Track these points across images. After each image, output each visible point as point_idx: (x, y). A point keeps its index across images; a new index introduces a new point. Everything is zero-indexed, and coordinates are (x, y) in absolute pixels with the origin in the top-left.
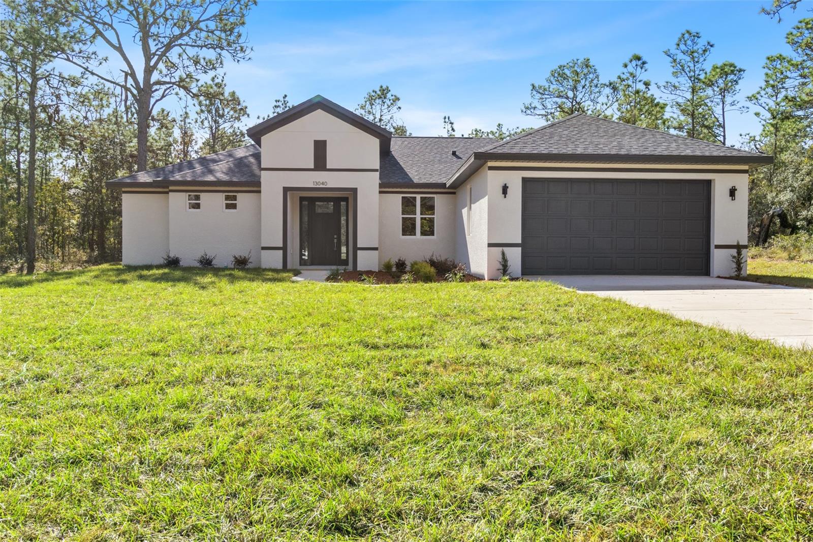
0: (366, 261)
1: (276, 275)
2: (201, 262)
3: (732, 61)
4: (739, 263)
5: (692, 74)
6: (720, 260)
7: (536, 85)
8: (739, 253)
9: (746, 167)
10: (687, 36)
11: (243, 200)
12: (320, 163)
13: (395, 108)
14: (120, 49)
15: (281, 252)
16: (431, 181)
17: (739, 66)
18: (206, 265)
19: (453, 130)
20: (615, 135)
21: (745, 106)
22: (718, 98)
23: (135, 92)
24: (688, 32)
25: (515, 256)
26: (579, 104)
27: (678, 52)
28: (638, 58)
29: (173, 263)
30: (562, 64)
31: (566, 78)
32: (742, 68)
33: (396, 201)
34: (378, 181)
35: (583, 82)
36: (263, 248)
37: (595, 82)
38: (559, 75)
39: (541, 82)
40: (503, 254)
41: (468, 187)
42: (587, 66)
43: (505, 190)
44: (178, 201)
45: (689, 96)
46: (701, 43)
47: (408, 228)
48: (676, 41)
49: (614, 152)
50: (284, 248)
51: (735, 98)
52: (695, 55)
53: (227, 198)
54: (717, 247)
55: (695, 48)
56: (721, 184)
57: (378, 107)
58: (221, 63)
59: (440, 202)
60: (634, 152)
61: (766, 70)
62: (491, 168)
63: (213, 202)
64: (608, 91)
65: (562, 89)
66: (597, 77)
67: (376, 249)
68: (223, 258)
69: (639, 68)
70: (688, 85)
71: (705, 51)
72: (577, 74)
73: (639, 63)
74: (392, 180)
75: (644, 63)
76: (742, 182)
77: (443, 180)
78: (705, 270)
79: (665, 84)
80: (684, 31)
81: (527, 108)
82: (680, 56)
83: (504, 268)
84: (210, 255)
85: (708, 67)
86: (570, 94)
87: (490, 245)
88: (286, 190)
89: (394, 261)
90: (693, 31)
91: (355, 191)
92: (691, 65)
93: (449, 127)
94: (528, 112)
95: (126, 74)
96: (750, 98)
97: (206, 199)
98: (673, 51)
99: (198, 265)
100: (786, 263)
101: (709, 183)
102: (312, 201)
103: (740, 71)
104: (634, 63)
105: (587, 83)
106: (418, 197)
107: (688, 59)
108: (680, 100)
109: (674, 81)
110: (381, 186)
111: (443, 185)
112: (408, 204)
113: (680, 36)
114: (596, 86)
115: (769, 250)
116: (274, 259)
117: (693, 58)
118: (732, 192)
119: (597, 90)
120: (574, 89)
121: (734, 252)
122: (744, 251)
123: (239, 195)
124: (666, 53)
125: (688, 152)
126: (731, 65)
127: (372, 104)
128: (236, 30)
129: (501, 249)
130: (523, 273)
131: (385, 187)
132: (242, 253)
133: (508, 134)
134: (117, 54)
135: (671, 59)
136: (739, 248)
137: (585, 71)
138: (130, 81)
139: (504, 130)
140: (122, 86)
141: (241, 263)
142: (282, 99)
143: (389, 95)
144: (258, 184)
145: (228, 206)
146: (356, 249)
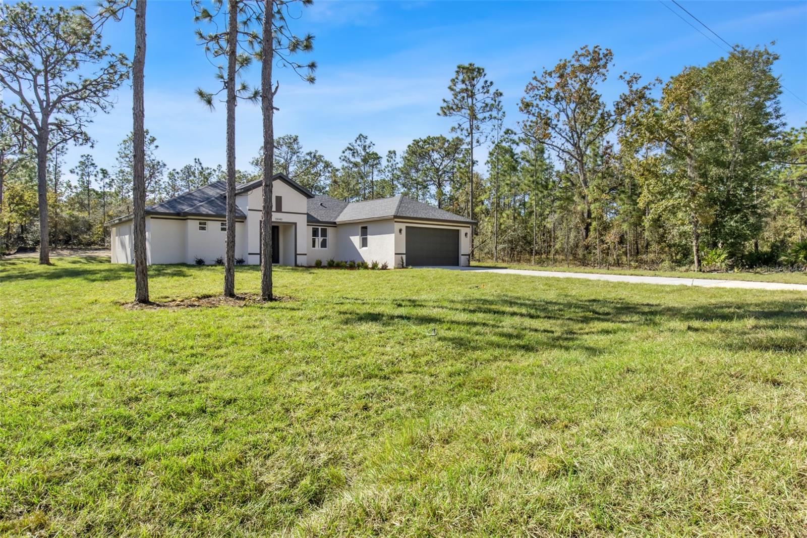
0: (302, 260)
2: (217, 262)
4: (469, 262)
6: (463, 259)
8: (469, 258)
9: (469, 226)
12: (279, 209)
15: (259, 256)
20: (426, 209)
25: (404, 258)
29: (200, 262)
33: (311, 229)
34: (306, 219)
36: (250, 254)
40: (400, 257)
41: (360, 226)
43: (400, 231)
50: (260, 254)
54: (462, 255)
56: (463, 231)
59: (330, 231)
62: (396, 221)
63: (214, 226)
67: (306, 255)
76: (469, 231)
77: (332, 220)
83: (403, 264)
87: (396, 254)
91: (295, 224)
97: (210, 224)
99: (214, 263)
101: (458, 230)
106: (320, 228)
110: (308, 222)
112: (315, 231)
118: (466, 234)
121: (466, 257)
125: (454, 219)
129: (400, 255)
130: (407, 266)
145: (222, 229)
146: (296, 254)
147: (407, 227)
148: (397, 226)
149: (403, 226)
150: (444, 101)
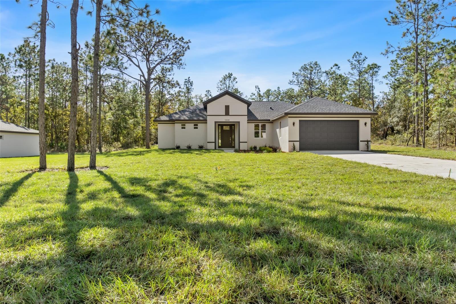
0: (243, 146)
1: (213, 151)
2: (187, 147)
3: (375, 63)
4: (368, 147)
5: (359, 69)
6: (362, 145)
7: (295, 72)
8: (368, 143)
9: (370, 116)
10: (356, 54)
11: (200, 126)
12: (227, 113)
13: (235, 82)
14: (139, 66)
15: (214, 143)
16: (265, 119)
17: (378, 64)
18: (189, 149)
19: (260, 91)
20: (328, 105)
21: (382, 81)
22: (370, 78)
23: (144, 83)
24: (357, 52)
25: (297, 145)
26: (313, 80)
27: (353, 60)
28: (336, 65)
29: (178, 148)
30: (306, 64)
31: (308, 69)
32: (380, 65)
33: (252, 125)
34: (247, 119)
35: (314, 71)
36: (208, 142)
37: (320, 71)
38: (305, 68)
39: (297, 71)
40: (294, 144)
41: (279, 122)
42: (316, 64)
43: (294, 124)
44: (178, 126)
45: (358, 78)
46: (362, 57)
47: (257, 134)
48: (352, 56)
49: (328, 112)
50: (215, 142)
51: (377, 78)
52: (360, 62)
53: (195, 125)
54: (361, 141)
55: (360, 59)
56: (362, 121)
57: (228, 81)
58: (172, 69)
59: (268, 126)
60: (334, 112)
61: (391, 66)
62: (289, 117)
63: (190, 126)
64: (325, 74)
65: (306, 74)
66: (320, 69)
67: (246, 142)
68: (195, 146)
69: (337, 69)
70: (357, 74)
71: (364, 60)
72: (312, 67)
73: (336, 67)
74: (251, 119)
75: (339, 67)
76: (368, 121)
77: (269, 118)
78: (357, 149)
79: (348, 73)
80: (355, 52)
81: (291, 82)
82: (354, 62)
83: (294, 149)
84: (191, 145)
85: (366, 66)
86: (309, 76)
87: (289, 142)
88: (216, 122)
89: (253, 146)
90: (359, 52)
91: (239, 122)
92: (359, 65)
93: (257, 90)
94: (291, 83)
95: (141, 76)
96: (384, 77)
97: (187, 125)
98: (351, 60)
99: (186, 148)
100: (390, 146)
101: (358, 121)
102: (222, 126)
103: (379, 67)
104: (335, 67)
105: (316, 71)
106: (260, 124)
107: (357, 63)
108: (355, 80)
109: (352, 72)
110: (248, 120)
111: (269, 120)
112: (257, 126)
113: (354, 54)
114: (320, 72)
115: (385, 141)
116: (212, 146)
117: (359, 63)
118: (366, 124)
119: (320, 74)
120: (311, 74)
121: (366, 143)
122: (369, 143)
123: (199, 124)
124: (348, 61)
125: (351, 112)
126: (375, 65)
127: (225, 80)
128: (180, 58)
129: (293, 142)
130: (300, 150)
131: (249, 121)
132: (201, 144)
133: (282, 92)
134: (138, 68)
135: (350, 63)
136: (368, 141)
137: (316, 66)
138: (142, 78)
139: (280, 90)
140: (139, 80)
141: (201, 148)
142: (188, 79)
143: (232, 77)
144: (206, 120)
145: (195, 128)
146: (239, 142)
147: (300, 121)
148: (290, 121)
149: (297, 121)
150: (390, 12)
